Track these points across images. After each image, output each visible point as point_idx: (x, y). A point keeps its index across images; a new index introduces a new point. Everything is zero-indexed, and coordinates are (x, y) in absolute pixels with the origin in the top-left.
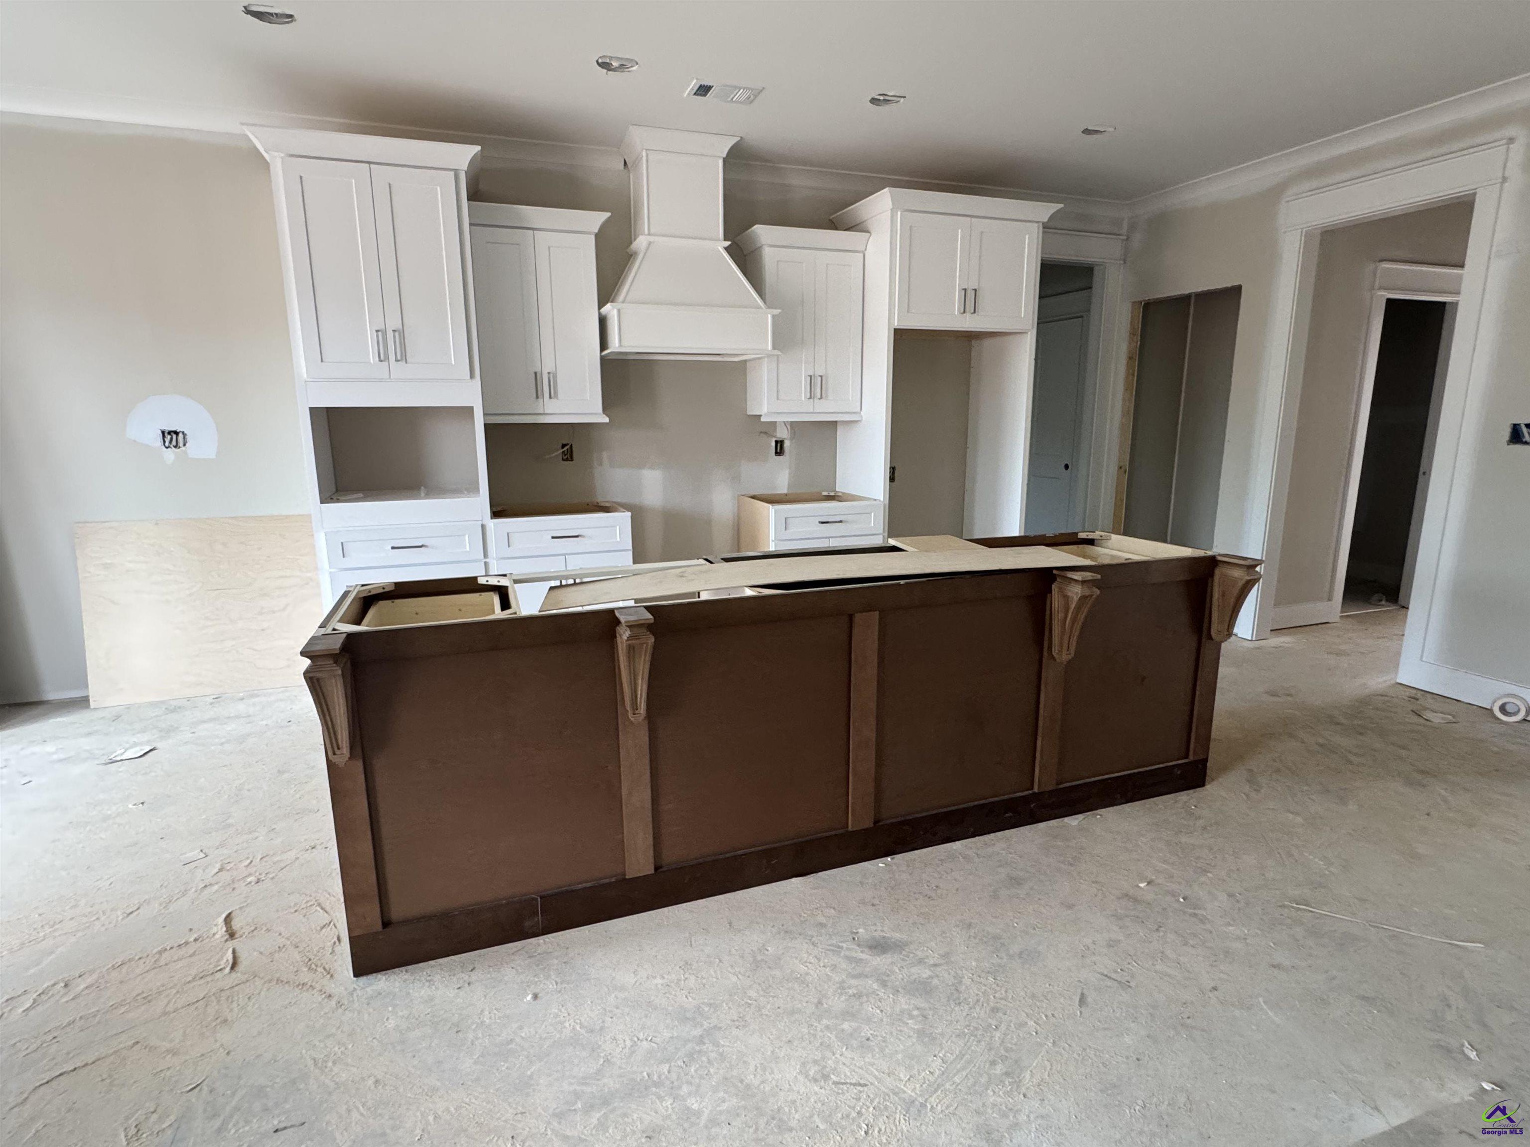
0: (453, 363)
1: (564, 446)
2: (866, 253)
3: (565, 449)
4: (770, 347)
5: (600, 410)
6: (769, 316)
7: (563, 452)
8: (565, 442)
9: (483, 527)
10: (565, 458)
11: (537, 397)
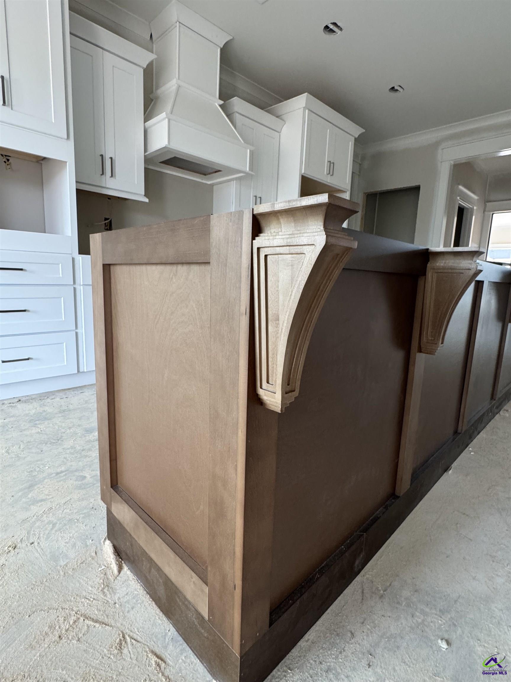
0: (53, 122)
1: (106, 219)
2: (281, 134)
3: (107, 221)
4: (248, 169)
5: (143, 192)
6: (248, 151)
7: (105, 223)
8: (107, 217)
9: (73, 260)
10: (106, 228)
11: (103, 174)
